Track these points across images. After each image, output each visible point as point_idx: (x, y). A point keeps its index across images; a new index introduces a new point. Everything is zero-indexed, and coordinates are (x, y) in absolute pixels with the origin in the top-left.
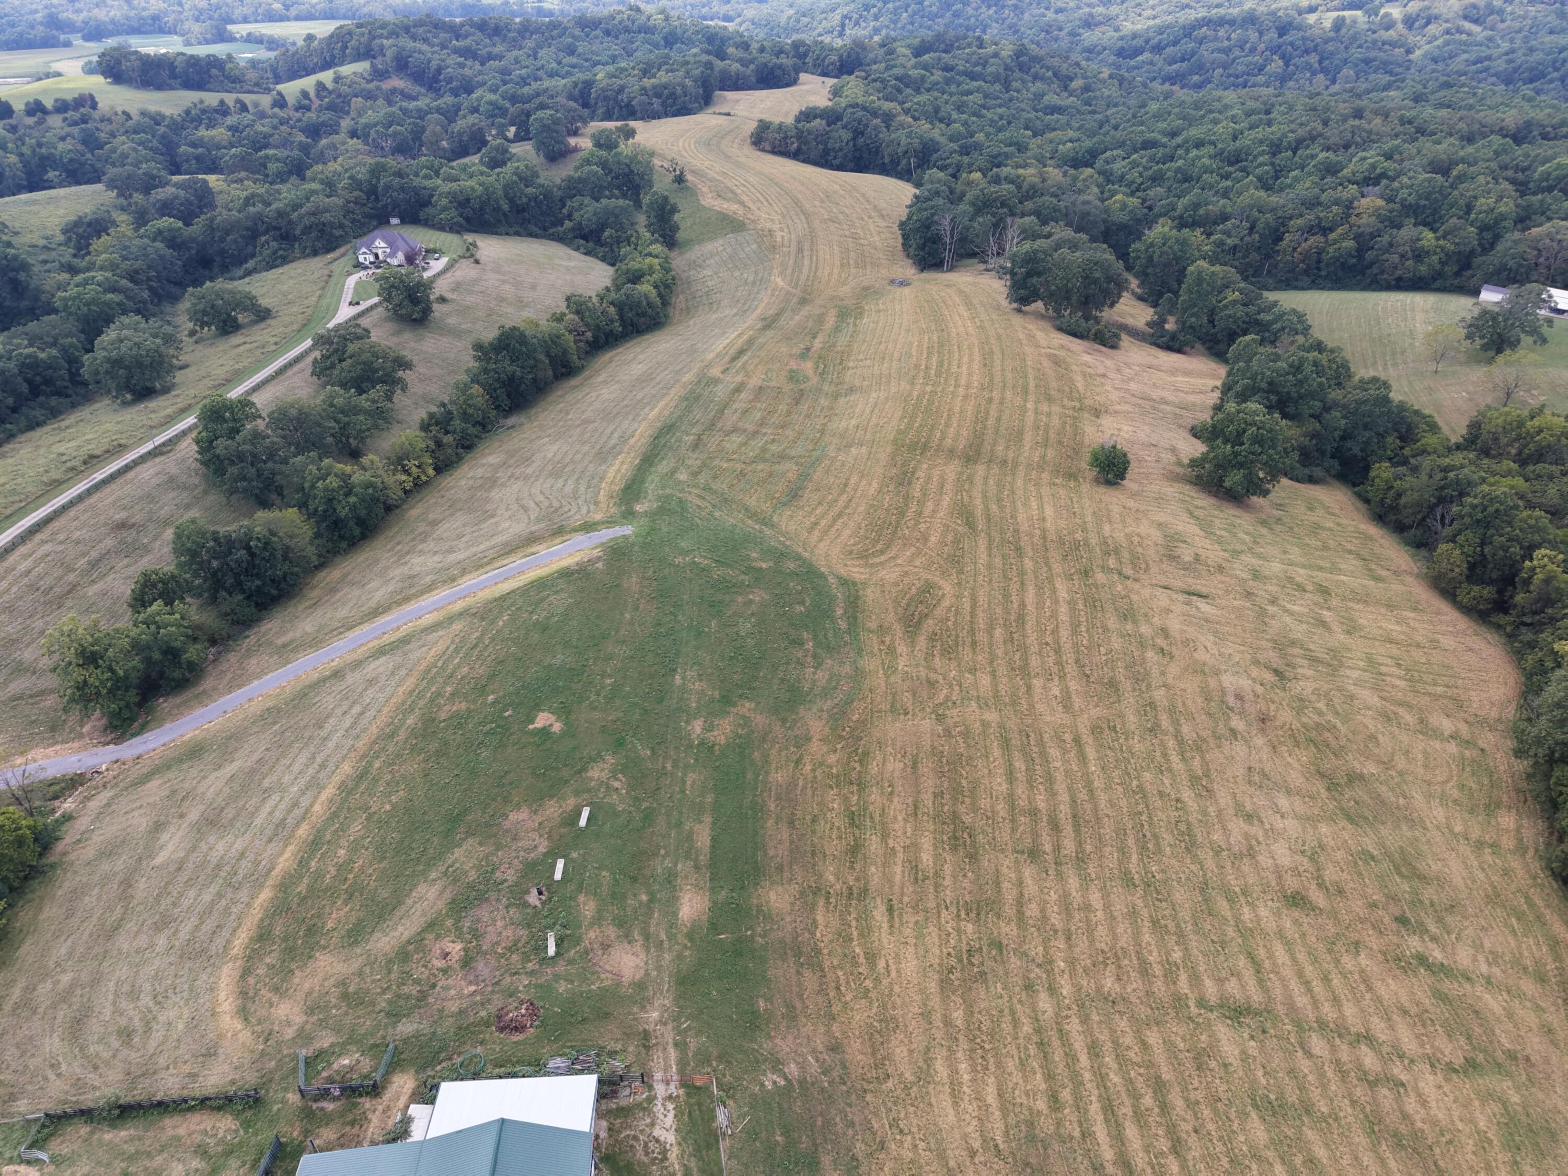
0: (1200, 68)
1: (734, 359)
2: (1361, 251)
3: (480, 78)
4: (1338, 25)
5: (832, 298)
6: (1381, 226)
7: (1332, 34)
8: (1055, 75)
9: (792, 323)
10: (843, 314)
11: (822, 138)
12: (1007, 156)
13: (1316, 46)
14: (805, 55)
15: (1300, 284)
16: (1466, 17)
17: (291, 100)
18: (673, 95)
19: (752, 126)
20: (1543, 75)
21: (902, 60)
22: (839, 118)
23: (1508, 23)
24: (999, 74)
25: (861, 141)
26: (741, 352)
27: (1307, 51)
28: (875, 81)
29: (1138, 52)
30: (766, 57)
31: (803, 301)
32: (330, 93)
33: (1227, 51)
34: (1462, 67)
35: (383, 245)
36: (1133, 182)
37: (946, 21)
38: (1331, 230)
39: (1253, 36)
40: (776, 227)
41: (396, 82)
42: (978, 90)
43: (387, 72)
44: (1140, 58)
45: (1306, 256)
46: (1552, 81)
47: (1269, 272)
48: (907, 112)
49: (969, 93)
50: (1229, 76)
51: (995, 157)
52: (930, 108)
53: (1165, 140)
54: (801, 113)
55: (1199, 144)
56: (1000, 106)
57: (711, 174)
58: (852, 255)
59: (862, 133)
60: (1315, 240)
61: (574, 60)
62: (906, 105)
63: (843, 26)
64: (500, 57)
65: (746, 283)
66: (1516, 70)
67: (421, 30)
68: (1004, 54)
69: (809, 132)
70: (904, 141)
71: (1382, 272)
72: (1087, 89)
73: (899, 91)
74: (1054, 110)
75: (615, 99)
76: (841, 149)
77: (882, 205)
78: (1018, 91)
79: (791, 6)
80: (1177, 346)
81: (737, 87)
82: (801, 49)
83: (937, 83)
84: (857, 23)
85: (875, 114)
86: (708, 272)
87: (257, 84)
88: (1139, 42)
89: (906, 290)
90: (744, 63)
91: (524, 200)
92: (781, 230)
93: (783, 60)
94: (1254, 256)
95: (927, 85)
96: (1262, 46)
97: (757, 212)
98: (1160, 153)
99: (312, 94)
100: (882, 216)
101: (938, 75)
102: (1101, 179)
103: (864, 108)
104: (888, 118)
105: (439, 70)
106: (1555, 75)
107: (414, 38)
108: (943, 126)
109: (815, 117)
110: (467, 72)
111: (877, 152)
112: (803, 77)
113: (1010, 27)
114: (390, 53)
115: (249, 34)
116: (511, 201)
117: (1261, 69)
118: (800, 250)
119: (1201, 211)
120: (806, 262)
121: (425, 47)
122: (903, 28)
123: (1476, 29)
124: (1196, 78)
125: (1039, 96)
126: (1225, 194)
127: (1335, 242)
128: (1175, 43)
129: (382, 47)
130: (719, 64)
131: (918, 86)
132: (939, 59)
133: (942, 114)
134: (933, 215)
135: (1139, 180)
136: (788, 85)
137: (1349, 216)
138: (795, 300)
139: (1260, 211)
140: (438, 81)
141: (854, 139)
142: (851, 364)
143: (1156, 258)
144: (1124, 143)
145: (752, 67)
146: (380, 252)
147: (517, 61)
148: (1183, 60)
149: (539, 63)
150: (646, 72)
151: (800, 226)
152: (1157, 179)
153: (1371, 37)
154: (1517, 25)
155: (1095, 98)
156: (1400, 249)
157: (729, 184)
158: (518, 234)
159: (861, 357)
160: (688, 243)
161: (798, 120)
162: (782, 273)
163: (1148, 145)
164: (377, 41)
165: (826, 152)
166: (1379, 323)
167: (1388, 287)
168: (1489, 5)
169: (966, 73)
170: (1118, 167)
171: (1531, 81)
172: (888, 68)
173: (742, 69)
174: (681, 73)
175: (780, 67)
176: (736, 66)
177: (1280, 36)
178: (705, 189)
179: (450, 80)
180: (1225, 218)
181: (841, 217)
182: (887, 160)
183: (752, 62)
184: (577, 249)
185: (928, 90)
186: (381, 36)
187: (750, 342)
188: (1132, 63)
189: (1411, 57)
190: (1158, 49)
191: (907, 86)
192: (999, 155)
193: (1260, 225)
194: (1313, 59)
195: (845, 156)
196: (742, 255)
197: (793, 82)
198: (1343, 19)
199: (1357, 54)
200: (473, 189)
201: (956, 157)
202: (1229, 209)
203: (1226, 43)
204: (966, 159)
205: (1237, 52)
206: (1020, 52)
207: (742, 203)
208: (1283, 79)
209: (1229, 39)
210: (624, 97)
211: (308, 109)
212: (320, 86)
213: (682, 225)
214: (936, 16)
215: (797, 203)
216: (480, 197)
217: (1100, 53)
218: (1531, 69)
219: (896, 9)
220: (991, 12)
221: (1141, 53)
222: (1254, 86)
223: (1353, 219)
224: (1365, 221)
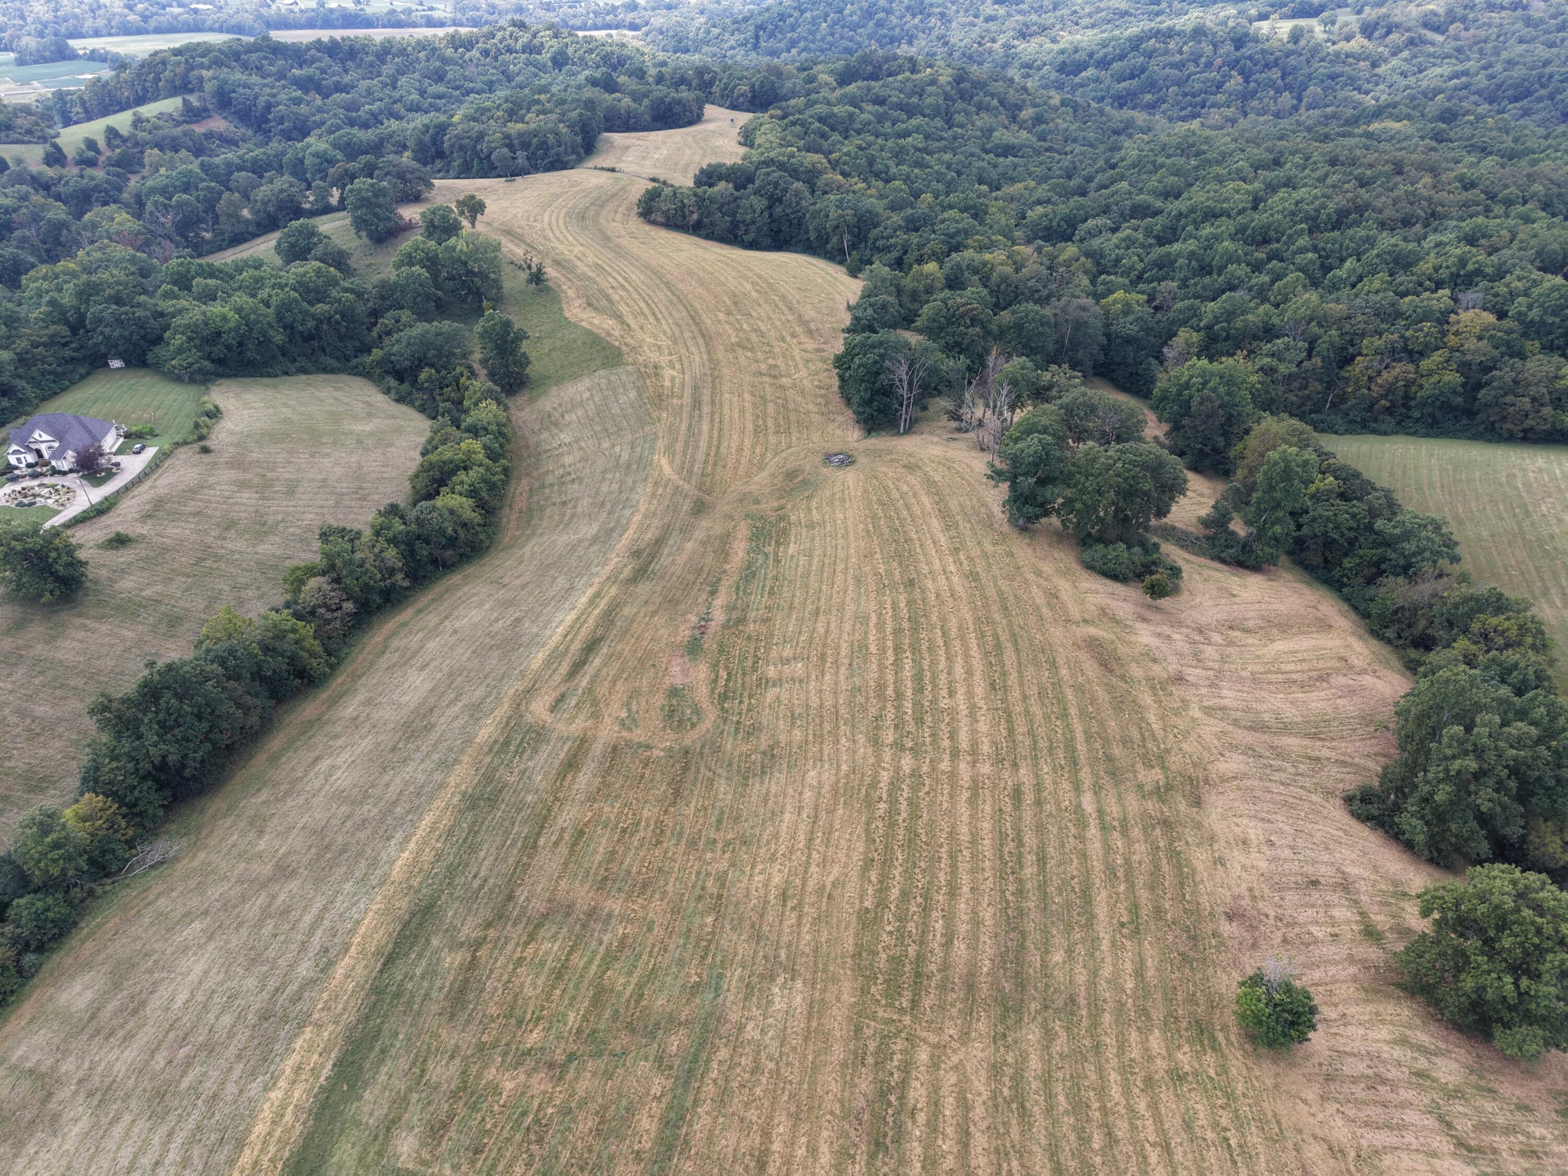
0: (1152, 86)
1: (577, 667)
2: (1472, 387)
3: (317, 118)
4: (1296, 37)
5: (743, 498)
6: (1496, 353)
7: (1291, 46)
8: (1001, 102)
9: (681, 560)
10: (759, 536)
11: (729, 206)
12: (967, 233)
13: (1277, 59)
14: (711, 83)
15: (1383, 427)
16: (1425, 25)
17: (70, 152)
18: (543, 145)
19: (640, 188)
20: (1528, 93)
21: (825, 93)
22: (750, 179)
23: (1472, 31)
24: (939, 106)
25: (778, 210)
26: (591, 647)
27: (1267, 66)
28: (793, 124)
29: (1081, 67)
30: (660, 91)
31: (700, 508)
32: (124, 140)
33: (1180, 66)
34: (1436, 83)
35: (46, 437)
36: (1132, 268)
37: (869, 31)
38: (1422, 354)
39: (1208, 49)
40: (664, 360)
41: (218, 124)
42: (917, 130)
43: (206, 110)
44: (1083, 74)
45: (1389, 390)
46: (1540, 100)
47: (1333, 405)
48: (834, 165)
49: (906, 134)
50: (1186, 94)
51: (952, 236)
52: (863, 162)
53: (1158, 204)
54: (702, 171)
55: (1211, 215)
56: (944, 150)
57: (582, 268)
58: (771, 408)
59: (780, 200)
60: (1401, 369)
61: (441, 88)
62: (834, 156)
63: (757, 37)
64: (345, 89)
65: (617, 465)
66: (1499, 86)
67: (254, 56)
68: (943, 80)
69: (712, 200)
70: (834, 213)
71: (1504, 419)
72: (1039, 120)
73: (824, 136)
74: (1007, 150)
75: (474, 148)
76: (753, 222)
77: (809, 312)
78: (962, 126)
79: (702, 13)
80: (1251, 562)
81: (627, 127)
82: (706, 77)
83: (869, 123)
84: (772, 35)
85: (795, 173)
86: (565, 437)
87: (29, 132)
88: (1082, 56)
89: (850, 476)
90: (637, 97)
91: (310, 324)
92: (672, 365)
93: (685, 94)
94: (1316, 386)
95: (857, 126)
96: (1219, 61)
97: (639, 334)
98: (1159, 223)
99: (101, 143)
100: (810, 333)
101: (868, 112)
102: (1089, 264)
103: (782, 166)
104: (811, 177)
105: (269, 107)
106: (1543, 92)
107: (245, 67)
108: (880, 184)
109: (720, 178)
110: (303, 109)
111: (800, 225)
112: (710, 110)
113: (939, 39)
114: (209, 87)
115: (93, 51)
116: (289, 328)
117: (1219, 86)
118: (697, 404)
119: (1239, 323)
120: (705, 427)
121: (255, 79)
122: (823, 39)
123: (1439, 38)
124: (1148, 97)
125: (988, 132)
126: (1262, 295)
127: (1430, 373)
128: (1122, 57)
129: (201, 79)
130: (608, 98)
131: (845, 128)
132: (869, 89)
133: (878, 166)
134: (882, 357)
135: (1140, 266)
136: (690, 123)
137: (1444, 334)
138: (687, 506)
139: (1320, 325)
140: (267, 121)
141: (770, 207)
142: (772, 672)
143: (1194, 404)
144: (1108, 206)
145: (646, 102)
146: (43, 448)
147: (369, 92)
148: (1132, 77)
149: (396, 94)
150: (513, 114)
151: (697, 357)
152: (1164, 266)
153: (1332, 49)
154: (1483, 33)
155: (1050, 132)
156: (1533, 391)
157: (603, 284)
158: (304, 371)
159: (787, 652)
160: (544, 382)
161: (698, 182)
162: (669, 449)
163: (1141, 211)
164: (196, 72)
165: (735, 224)
166: (1528, 514)
167: (1510, 439)
168: (1450, 12)
169: (901, 107)
170: (1109, 243)
171: (1516, 99)
172: (810, 104)
173: (633, 105)
174: (553, 117)
175: (679, 102)
176: (627, 101)
177: (1237, 48)
178: (571, 293)
179: (281, 120)
180: (1269, 332)
181: (754, 338)
182: (812, 235)
183: (646, 95)
184: (387, 391)
185: (859, 132)
186: (202, 66)
187: (608, 618)
188: (1077, 80)
189: (1378, 71)
190: (1104, 64)
191: (833, 129)
192: (958, 232)
193: (1322, 345)
194: (1275, 74)
195: (759, 230)
196: (616, 410)
197: (695, 119)
198: (1302, 29)
199: (1323, 69)
200: (224, 318)
201: (902, 236)
202: (1275, 320)
203: (1178, 57)
204: (914, 238)
205: (1192, 68)
206: (960, 78)
207: (619, 317)
208: (1246, 97)
209: (1180, 52)
210: (483, 147)
211: (92, 163)
212: (112, 133)
213: (533, 355)
214: (858, 26)
215: (694, 317)
216: (236, 329)
217: (1039, 69)
218: (1516, 86)
219: (814, 18)
220: (916, 21)
221: (1085, 69)
222: (1213, 106)
223: (1452, 340)
224: (1471, 344)
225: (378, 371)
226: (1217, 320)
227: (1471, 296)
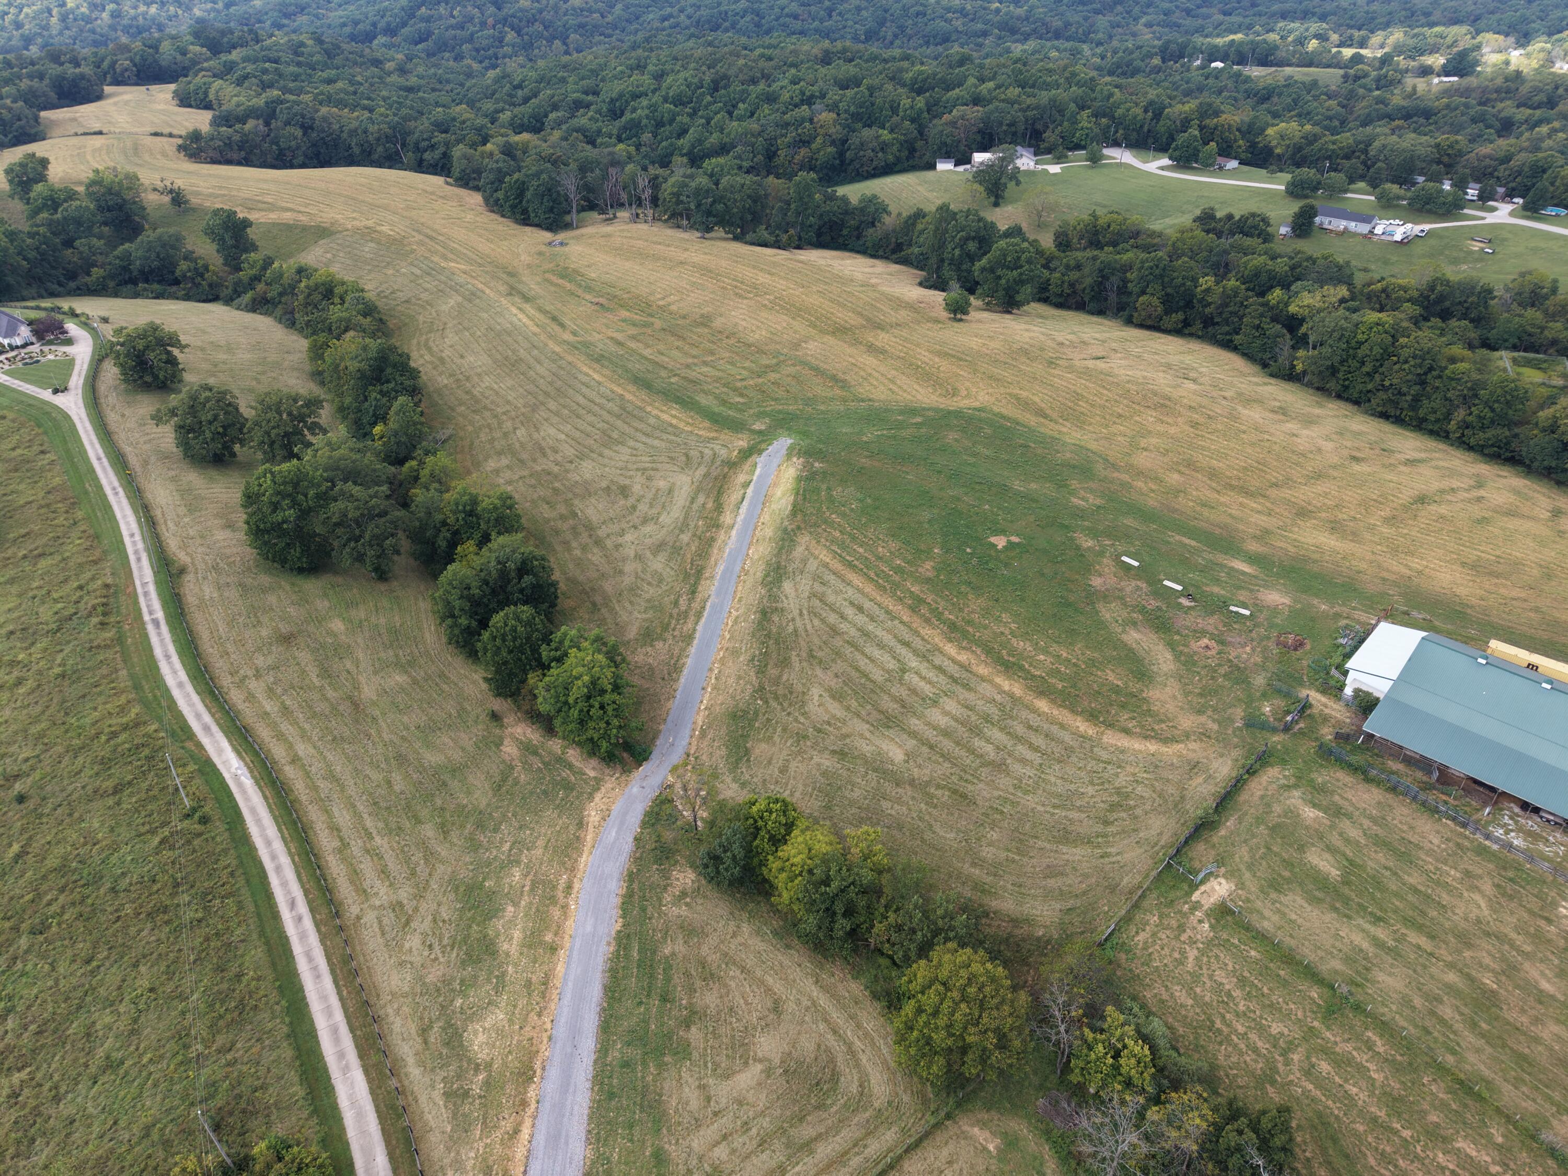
1: (561, 325)
2: (841, 152)
5: (529, 267)
6: (845, 132)
9: (539, 291)
10: (563, 276)
26: (554, 319)
28: (247, 77)
31: (512, 275)
38: (811, 141)
40: (368, 223)
58: (480, 231)
60: (803, 152)
69: (254, 134)
76: (298, 148)
89: (575, 248)
92: (379, 225)
97: (325, 215)
98: (602, 107)
106: (727, 24)
118: (429, 237)
120: (455, 245)
127: (819, 150)
136: (99, 97)
137: (815, 128)
138: (503, 275)
139: (751, 137)
151: (393, 217)
156: (870, 147)
162: (446, 259)
181: (412, 203)
187: (543, 311)
193: (758, 147)
194: (539, 27)
196: (368, 255)
197: (101, 94)
207: (292, 210)
221: (375, 37)
222: (504, 57)
223: (820, 131)
224: (832, 130)
225: (112, 284)
226: (693, 147)
227: (817, 107)
